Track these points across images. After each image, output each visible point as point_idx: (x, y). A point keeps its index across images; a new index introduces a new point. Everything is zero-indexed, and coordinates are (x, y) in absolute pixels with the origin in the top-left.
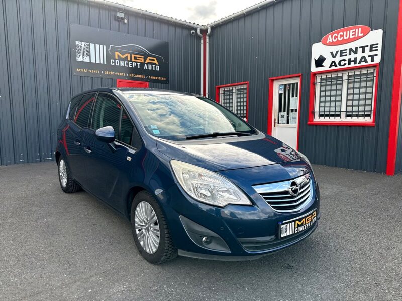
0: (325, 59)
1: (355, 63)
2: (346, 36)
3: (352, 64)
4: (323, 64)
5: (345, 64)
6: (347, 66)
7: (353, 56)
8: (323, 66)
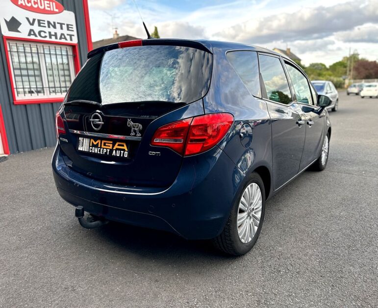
0: (20, 24)
1: (56, 38)
2: (41, 5)
3: (53, 39)
4: (19, 29)
5: (45, 37)
6: (48, 39)
7: (53, 31)
8: (19, 32)
